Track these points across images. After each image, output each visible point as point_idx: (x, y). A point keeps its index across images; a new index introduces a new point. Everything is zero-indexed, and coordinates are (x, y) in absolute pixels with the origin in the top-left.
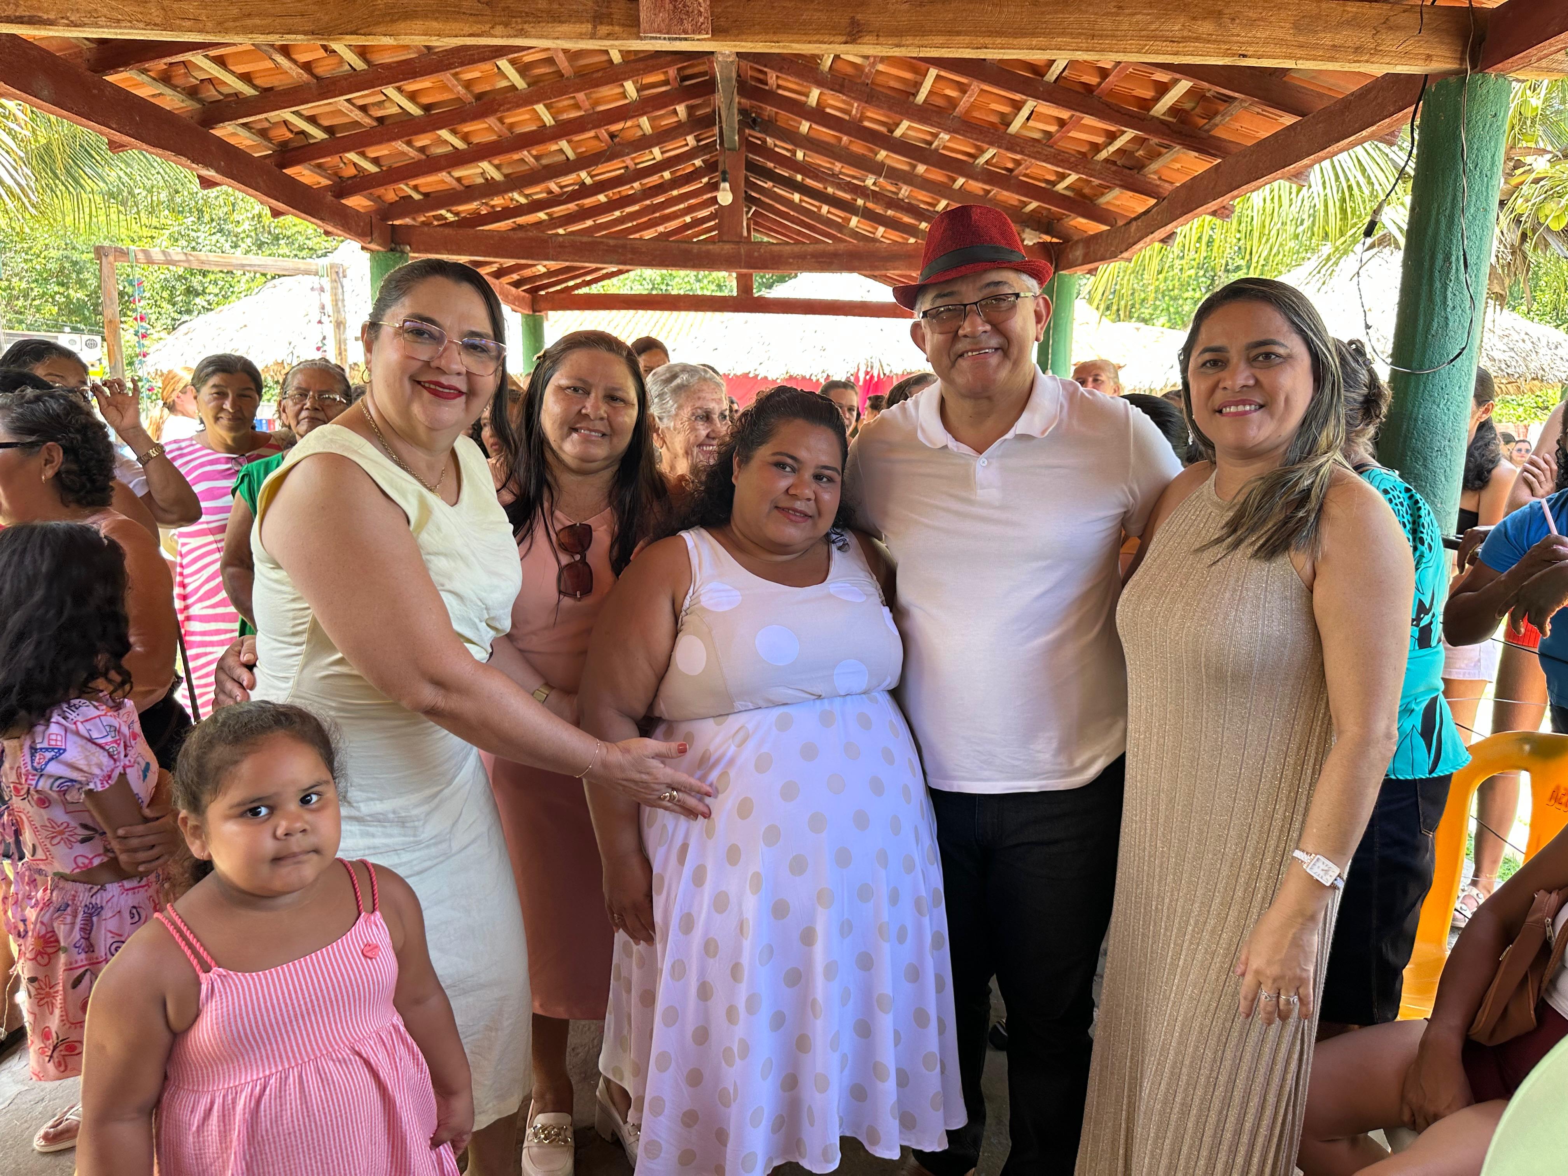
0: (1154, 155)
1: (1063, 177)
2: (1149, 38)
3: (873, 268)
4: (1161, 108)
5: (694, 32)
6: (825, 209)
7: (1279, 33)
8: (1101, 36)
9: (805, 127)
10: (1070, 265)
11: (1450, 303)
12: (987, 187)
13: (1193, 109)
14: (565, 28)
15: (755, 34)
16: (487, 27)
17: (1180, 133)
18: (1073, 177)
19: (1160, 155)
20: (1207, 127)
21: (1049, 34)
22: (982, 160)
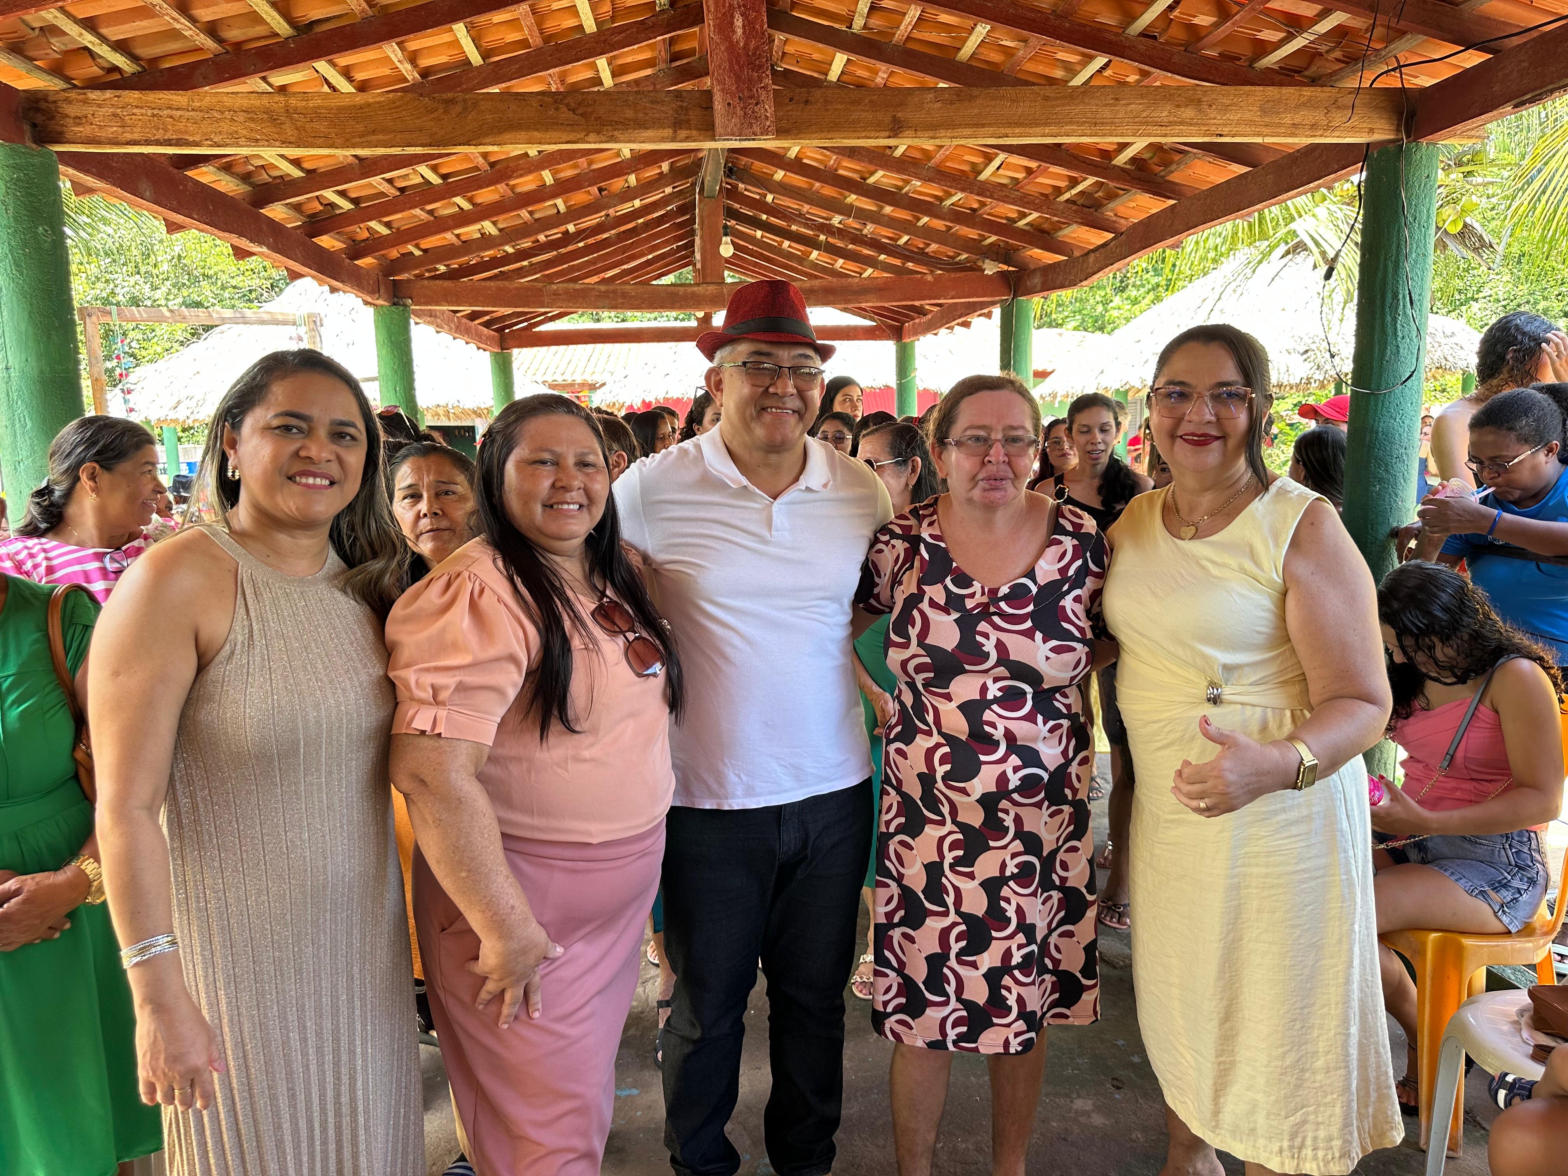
0: (1112, 196)
1: (1024, 215)
2: (1142, 123)
3: (847, 301)
4: (1121, 159)
5: (762, 134)
6: (786, 244)
7: (1248, 116)
8: (1102, 123)
9: (779, 175)
10: (1030, 292)
11: (1400, 334)
12: (951, 225)
13: (1151, 158)
14: (649, 133)
15: (812, 133)
16: (582, 135)
17: (1139, 179)
18: (1035, 215)
19: (1117, 196)
20: (1163, 174)
21: (1059, 123)
22: (948, 202)
